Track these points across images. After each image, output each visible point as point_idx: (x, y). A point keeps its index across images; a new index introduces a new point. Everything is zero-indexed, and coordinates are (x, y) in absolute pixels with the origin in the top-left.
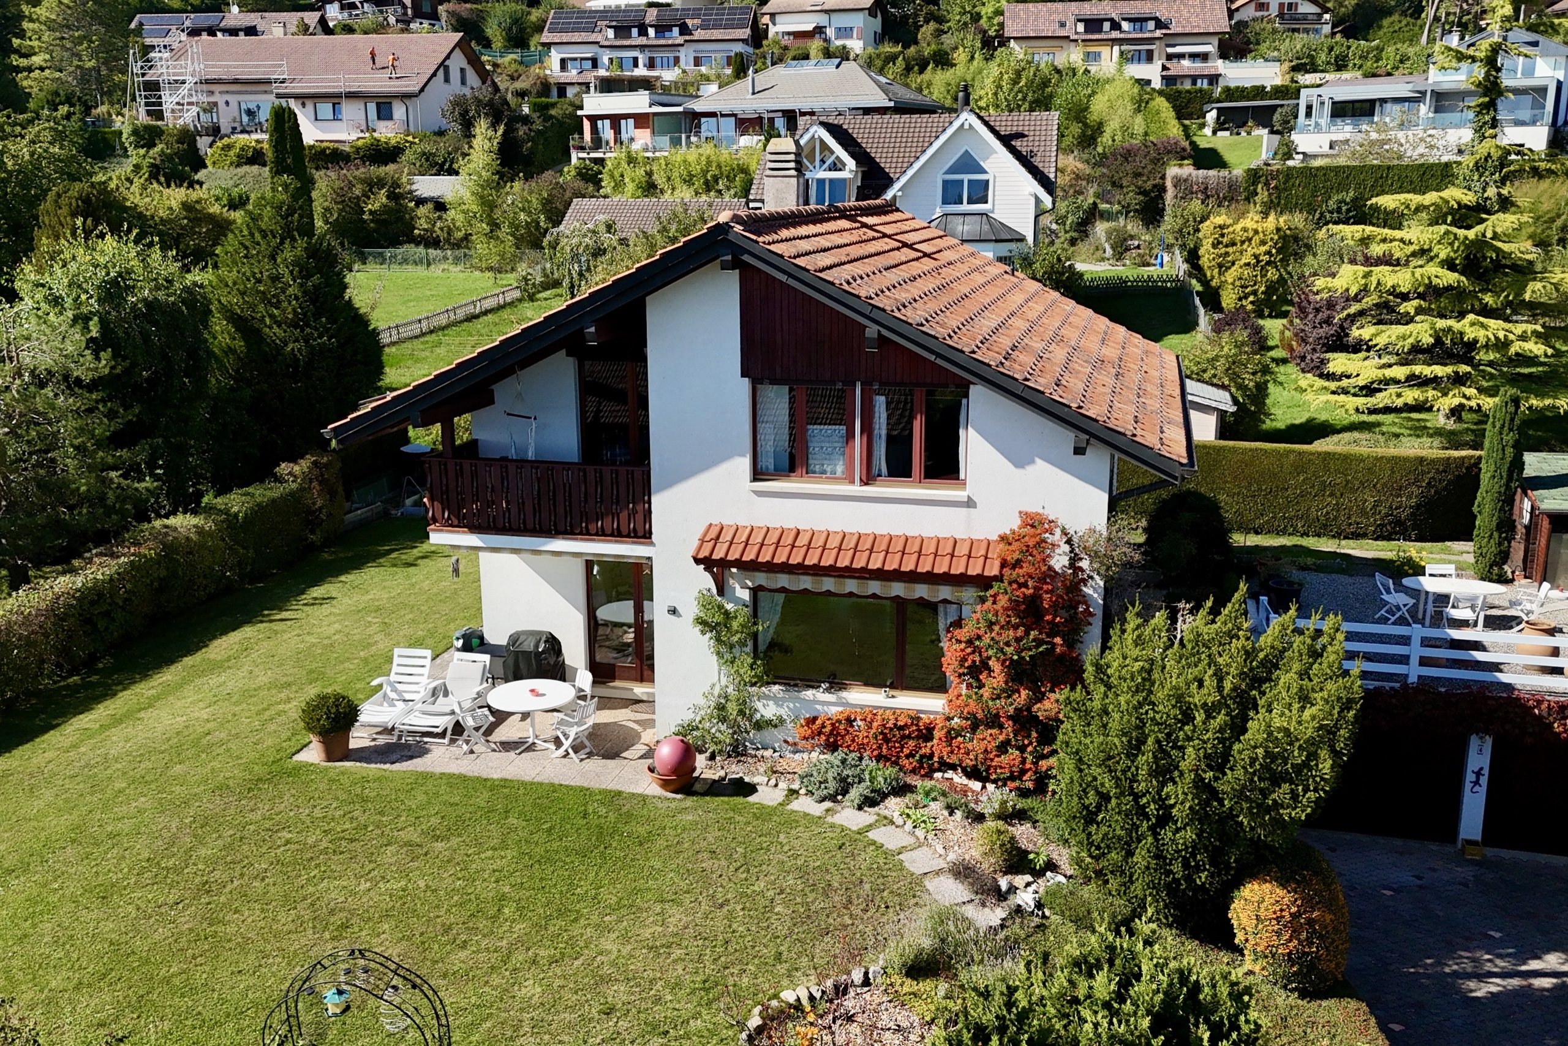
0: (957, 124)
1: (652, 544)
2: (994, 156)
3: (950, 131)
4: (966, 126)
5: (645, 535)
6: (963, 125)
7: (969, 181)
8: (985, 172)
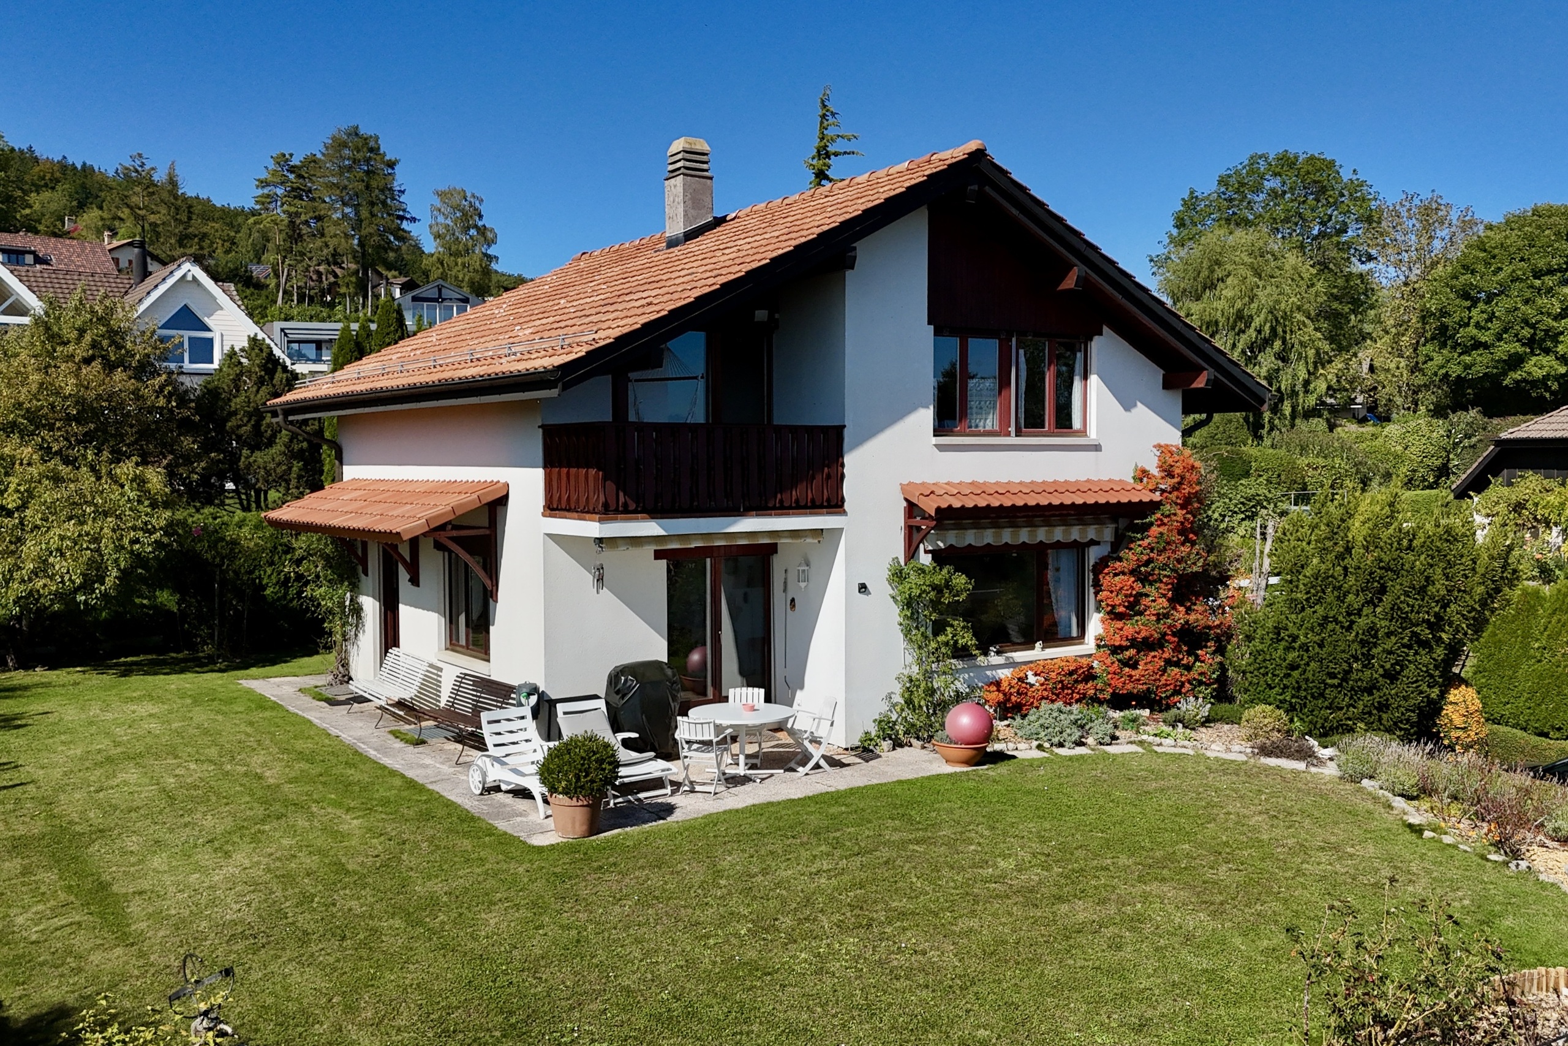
0: (178, 275)
1: (844, 513)
2: (219, 312)
3: (171, 282)
4: (189, 278)
5: (836, 505)
6: (184, 276)
7: (190, 338)
8: (209, 330)
